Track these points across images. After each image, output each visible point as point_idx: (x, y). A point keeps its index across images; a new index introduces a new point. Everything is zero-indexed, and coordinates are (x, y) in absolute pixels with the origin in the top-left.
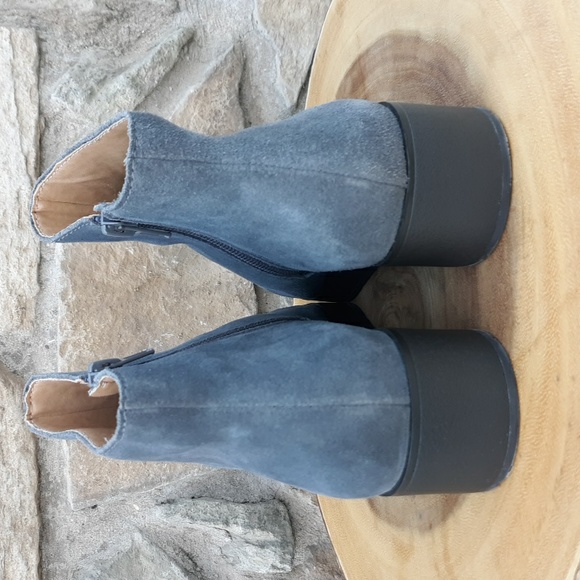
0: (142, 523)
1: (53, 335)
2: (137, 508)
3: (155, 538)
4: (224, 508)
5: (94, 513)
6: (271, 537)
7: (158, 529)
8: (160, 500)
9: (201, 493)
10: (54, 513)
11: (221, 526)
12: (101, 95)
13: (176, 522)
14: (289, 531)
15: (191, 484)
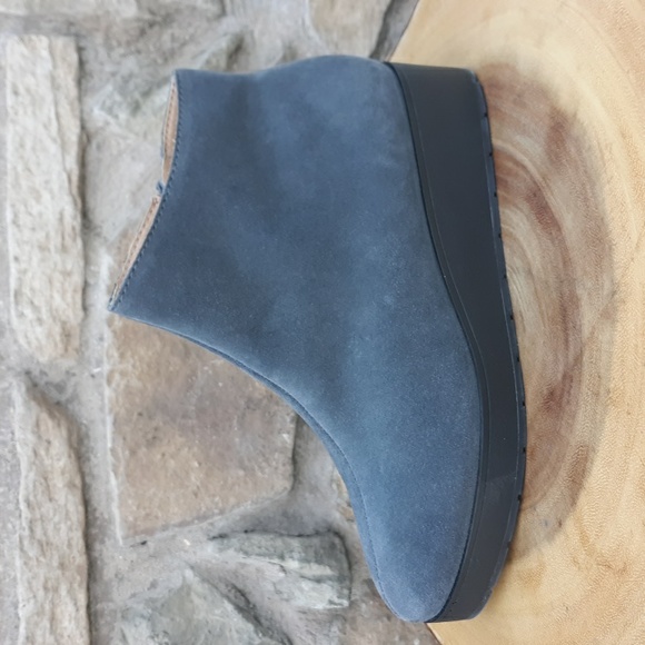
0: (194, 559)
1: (99, 363)
2: (188, 543)
3: (207, 575)
4: (279, 542)
5: (143, 549)
6: (328, 571)
7: (209, 565)
8: (212, 534)
9: (255, 526)
10: (101, 551)
11: (276, 561)
12: (147, 107)
13: (228, 558)
14: (345, 565)
15: (243, 517)
